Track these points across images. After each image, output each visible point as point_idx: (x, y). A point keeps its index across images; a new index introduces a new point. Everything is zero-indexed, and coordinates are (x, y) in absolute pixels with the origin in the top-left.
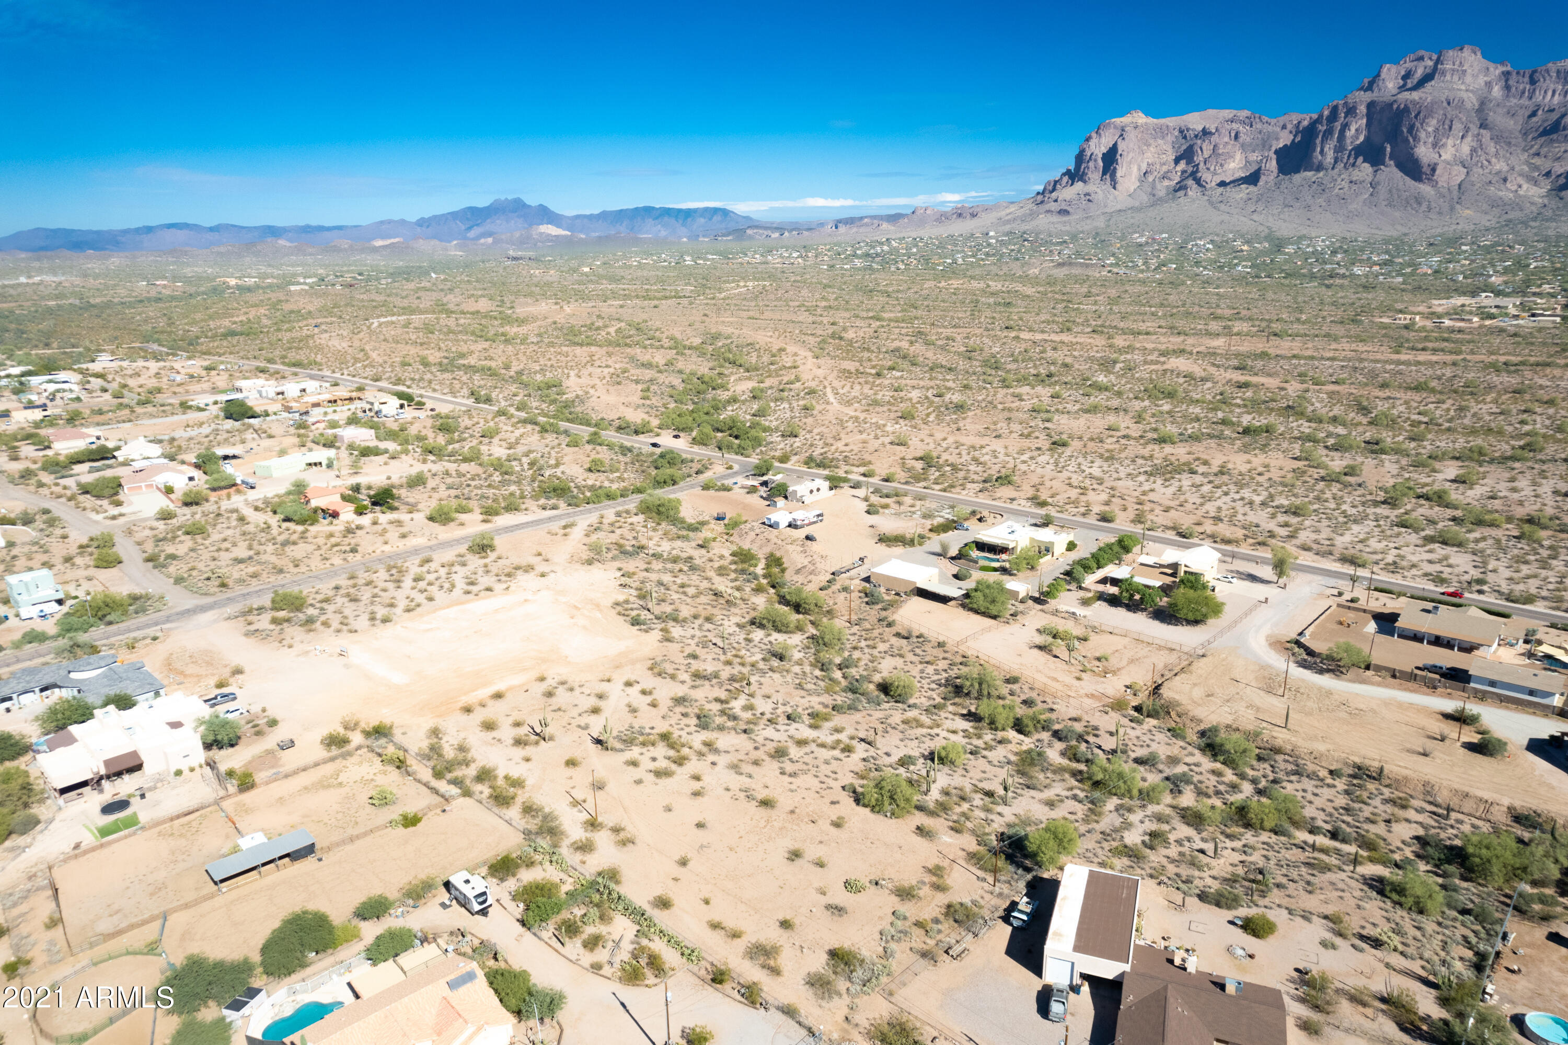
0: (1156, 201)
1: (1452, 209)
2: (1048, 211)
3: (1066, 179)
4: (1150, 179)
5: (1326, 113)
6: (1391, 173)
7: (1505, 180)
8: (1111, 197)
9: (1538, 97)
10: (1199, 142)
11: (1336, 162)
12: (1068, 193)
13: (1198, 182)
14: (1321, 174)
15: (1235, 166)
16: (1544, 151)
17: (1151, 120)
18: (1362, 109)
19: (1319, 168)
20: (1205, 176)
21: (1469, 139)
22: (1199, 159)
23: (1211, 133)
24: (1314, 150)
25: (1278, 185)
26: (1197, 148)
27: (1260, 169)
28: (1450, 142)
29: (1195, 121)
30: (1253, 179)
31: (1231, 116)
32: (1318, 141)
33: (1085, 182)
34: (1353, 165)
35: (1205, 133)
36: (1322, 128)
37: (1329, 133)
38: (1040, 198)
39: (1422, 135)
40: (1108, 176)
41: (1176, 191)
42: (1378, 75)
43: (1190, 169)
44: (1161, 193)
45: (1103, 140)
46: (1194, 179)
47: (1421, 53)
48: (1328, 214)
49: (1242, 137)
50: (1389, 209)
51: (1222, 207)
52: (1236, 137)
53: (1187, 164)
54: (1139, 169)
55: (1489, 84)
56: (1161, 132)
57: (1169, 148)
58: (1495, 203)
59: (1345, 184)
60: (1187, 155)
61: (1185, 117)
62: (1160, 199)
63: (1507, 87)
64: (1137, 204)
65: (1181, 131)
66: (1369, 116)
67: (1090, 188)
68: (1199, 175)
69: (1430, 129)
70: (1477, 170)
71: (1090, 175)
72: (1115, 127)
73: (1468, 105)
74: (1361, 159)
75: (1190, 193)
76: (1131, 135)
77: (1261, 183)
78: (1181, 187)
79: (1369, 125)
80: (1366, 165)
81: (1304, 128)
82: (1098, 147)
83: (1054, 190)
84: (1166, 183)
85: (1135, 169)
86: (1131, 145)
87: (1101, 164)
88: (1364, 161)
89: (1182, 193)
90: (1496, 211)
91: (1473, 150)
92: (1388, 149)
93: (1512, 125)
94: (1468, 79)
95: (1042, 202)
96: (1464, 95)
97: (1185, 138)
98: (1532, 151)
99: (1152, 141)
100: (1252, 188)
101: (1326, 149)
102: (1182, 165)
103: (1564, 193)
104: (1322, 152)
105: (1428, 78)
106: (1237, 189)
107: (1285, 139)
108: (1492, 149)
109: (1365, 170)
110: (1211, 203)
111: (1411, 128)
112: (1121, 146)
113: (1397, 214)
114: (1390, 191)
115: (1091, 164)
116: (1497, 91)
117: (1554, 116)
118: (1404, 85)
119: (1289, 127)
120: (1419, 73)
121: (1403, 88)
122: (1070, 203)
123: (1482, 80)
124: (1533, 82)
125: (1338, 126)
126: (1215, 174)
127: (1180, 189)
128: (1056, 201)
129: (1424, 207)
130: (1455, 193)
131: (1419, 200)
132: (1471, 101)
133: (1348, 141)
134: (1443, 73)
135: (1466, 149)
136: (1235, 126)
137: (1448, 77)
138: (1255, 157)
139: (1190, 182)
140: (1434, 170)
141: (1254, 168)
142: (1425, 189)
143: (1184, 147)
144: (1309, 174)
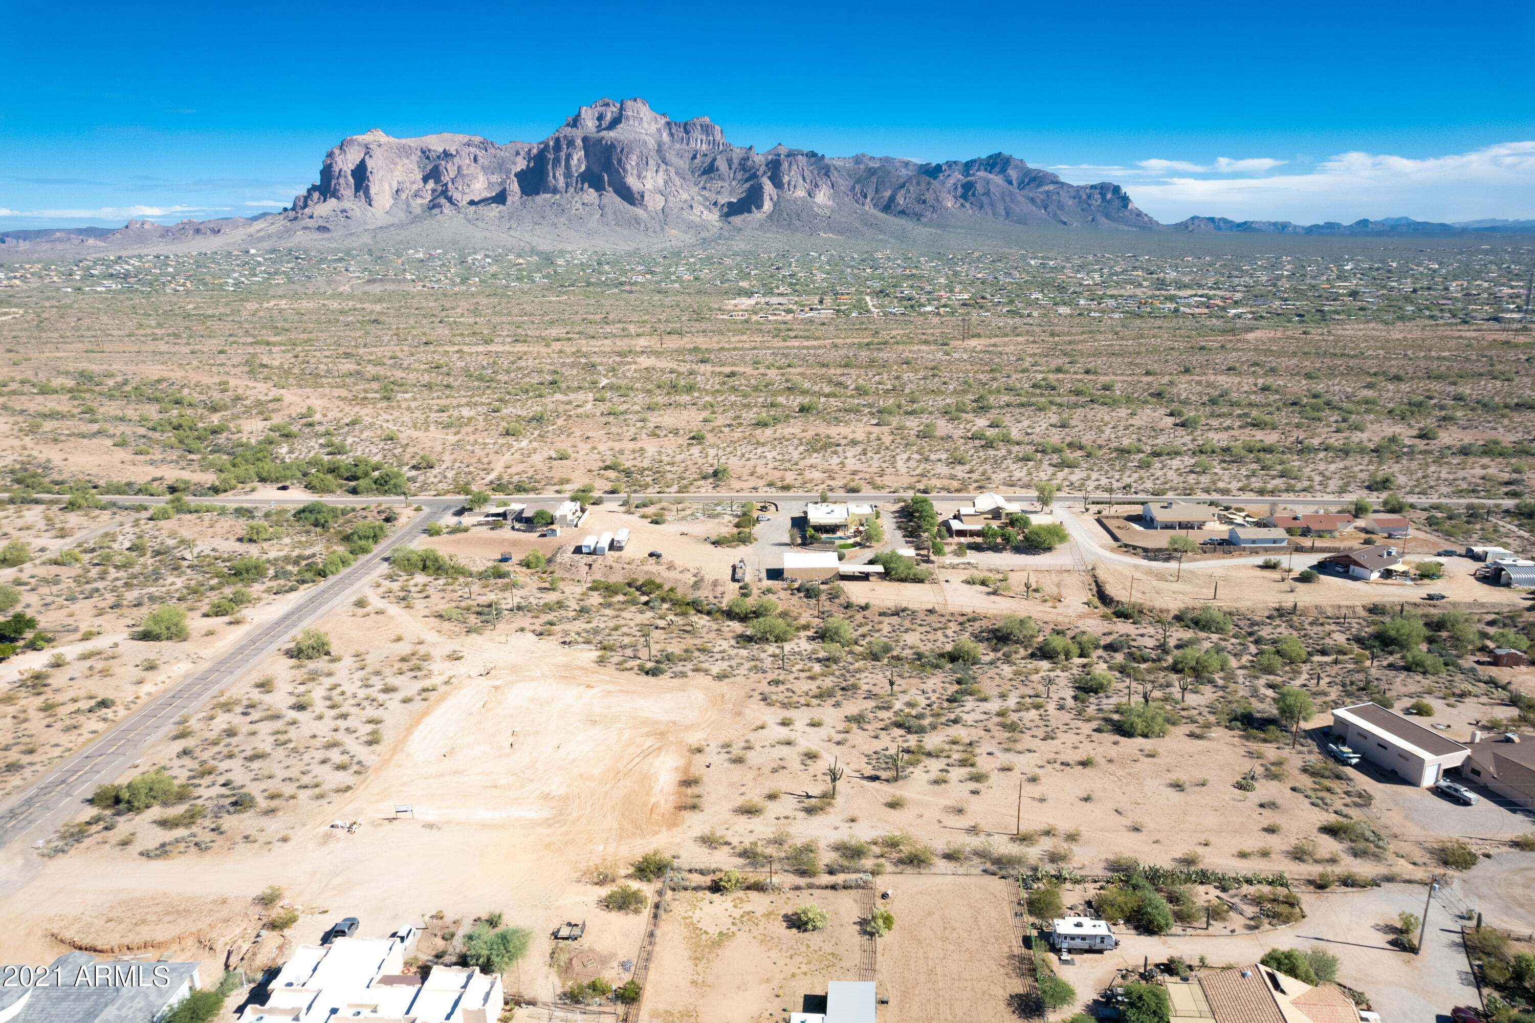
0: (416, 219)
1: (662, 229)
2: (305, 228)
3: (316, 195)
4: (404, 196)
5: (551, 143)
6: (611, 197)
7: (691, 207)
8: (369, 215)
9: (692, 144)
10: (443, 163)
11: (567, 187)
12: (324, 209)
13: (450, 200)
14: (558, 196)
15: (480, 187)
16: (708, 185)
17: (392, 140)
18: (579, 142)
19: (555, 191)
20: (456, 196)
21: (661, 173)
22: (445, 178)
23: (451, 155)
24: (548, 175)
25: (524, 205)
26: (442, 168)
27: (505, 189)
28: (649, 175)
29: (436, 143)
30: (500, 198)
31: (466, 140)
32: (550, 167)
33: (338, 198)
34: (582, 189)
35: (447, 155)
36: (551, 156)
37: (557, 161)
38: (292, 214)
39: (628, 167)
40: (361, 193)
41: (431, 209)
42: (579, 115)
43: (440, 188)
44: (418, 211)
45: (349, 156)
46: (446, 198)
47: (607, 100)
48: (572, 231)
49: (481, 160)
50: (617, 228)
51: (480, 223)
52: (475, 160)
53: (436, 182)
54: (391, 187)
55: (659, 130)
56: (405, 151)
57: (415, 167)
58: (691, 226)
59: (579, 205)
60: (433, 174)
61: (424, 139)
62: (417, 216)
63: (671, 135)
64: (396, 221)
65: (423, 152)
66: (586, 148)
67: (346, 204)
68: (450, 194)
69: (633, 163)
70: (671, 198)
71: (342, 191)
72: (359, 144)
73: (651, 146)
74: (586, 185)
75: (445, 211)
76: (377, 153)
77: (509, 202)
78: (433, 205)
79: (586, 155)
80: (591, 190)
81: (535, 156)
82: (346, 163)
83: (305, 206)
84: (419, 201)
85: (387, 187)
86: (379, 163)
87: (352, 181)
88: (590, 187)
89: (436, 211)
90: (692, 231)
91: (666, 182)
92: (606, 178)
93: (683, 164)
94: (645, 125)
95: (296, 218)
96: (646, 138)
97: (428, 158)
98: (701, 185)
99: (398, 160)
100: (501, 207)
101: (557, 175)
102: (431, 184)
103: (730, 219)
104: (554, 177)
105: (616, 122)
106: (489, 207)
107: (521, 164)
108: (678, 181)
109: (591, 195)
110: (469, 221)
111: (620, 161)
112: (370, 163)
113: (625, 232)
114: (615, 213)
115: (342, 180)
116: (665, 137)
117: (708, 160)
118: (600, 125)
119: (522, 153)
120: (609, 117)
121: (599, 128)
122: (327, 219)
123: (653, 128)
124: (687, 132)
125: (563, 155)
126: (463, 193)
127: (434, 207)
128: (311, 217)
129: (642, 227)
130: (661, 216)
131: (637, 221)
132: (652, 143)
133: (574, 169)
134: (627, 118)
135: (660, 179)
136: (472, 150)
137: (631, 122)
138: (495, 178)
139: (443, 201)
140: (642, 196)
141: (498, 189)
142: (639, 211)
143: (430, 167)
144: (548, 196)
